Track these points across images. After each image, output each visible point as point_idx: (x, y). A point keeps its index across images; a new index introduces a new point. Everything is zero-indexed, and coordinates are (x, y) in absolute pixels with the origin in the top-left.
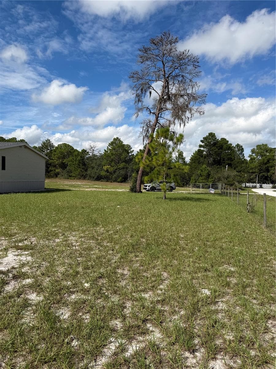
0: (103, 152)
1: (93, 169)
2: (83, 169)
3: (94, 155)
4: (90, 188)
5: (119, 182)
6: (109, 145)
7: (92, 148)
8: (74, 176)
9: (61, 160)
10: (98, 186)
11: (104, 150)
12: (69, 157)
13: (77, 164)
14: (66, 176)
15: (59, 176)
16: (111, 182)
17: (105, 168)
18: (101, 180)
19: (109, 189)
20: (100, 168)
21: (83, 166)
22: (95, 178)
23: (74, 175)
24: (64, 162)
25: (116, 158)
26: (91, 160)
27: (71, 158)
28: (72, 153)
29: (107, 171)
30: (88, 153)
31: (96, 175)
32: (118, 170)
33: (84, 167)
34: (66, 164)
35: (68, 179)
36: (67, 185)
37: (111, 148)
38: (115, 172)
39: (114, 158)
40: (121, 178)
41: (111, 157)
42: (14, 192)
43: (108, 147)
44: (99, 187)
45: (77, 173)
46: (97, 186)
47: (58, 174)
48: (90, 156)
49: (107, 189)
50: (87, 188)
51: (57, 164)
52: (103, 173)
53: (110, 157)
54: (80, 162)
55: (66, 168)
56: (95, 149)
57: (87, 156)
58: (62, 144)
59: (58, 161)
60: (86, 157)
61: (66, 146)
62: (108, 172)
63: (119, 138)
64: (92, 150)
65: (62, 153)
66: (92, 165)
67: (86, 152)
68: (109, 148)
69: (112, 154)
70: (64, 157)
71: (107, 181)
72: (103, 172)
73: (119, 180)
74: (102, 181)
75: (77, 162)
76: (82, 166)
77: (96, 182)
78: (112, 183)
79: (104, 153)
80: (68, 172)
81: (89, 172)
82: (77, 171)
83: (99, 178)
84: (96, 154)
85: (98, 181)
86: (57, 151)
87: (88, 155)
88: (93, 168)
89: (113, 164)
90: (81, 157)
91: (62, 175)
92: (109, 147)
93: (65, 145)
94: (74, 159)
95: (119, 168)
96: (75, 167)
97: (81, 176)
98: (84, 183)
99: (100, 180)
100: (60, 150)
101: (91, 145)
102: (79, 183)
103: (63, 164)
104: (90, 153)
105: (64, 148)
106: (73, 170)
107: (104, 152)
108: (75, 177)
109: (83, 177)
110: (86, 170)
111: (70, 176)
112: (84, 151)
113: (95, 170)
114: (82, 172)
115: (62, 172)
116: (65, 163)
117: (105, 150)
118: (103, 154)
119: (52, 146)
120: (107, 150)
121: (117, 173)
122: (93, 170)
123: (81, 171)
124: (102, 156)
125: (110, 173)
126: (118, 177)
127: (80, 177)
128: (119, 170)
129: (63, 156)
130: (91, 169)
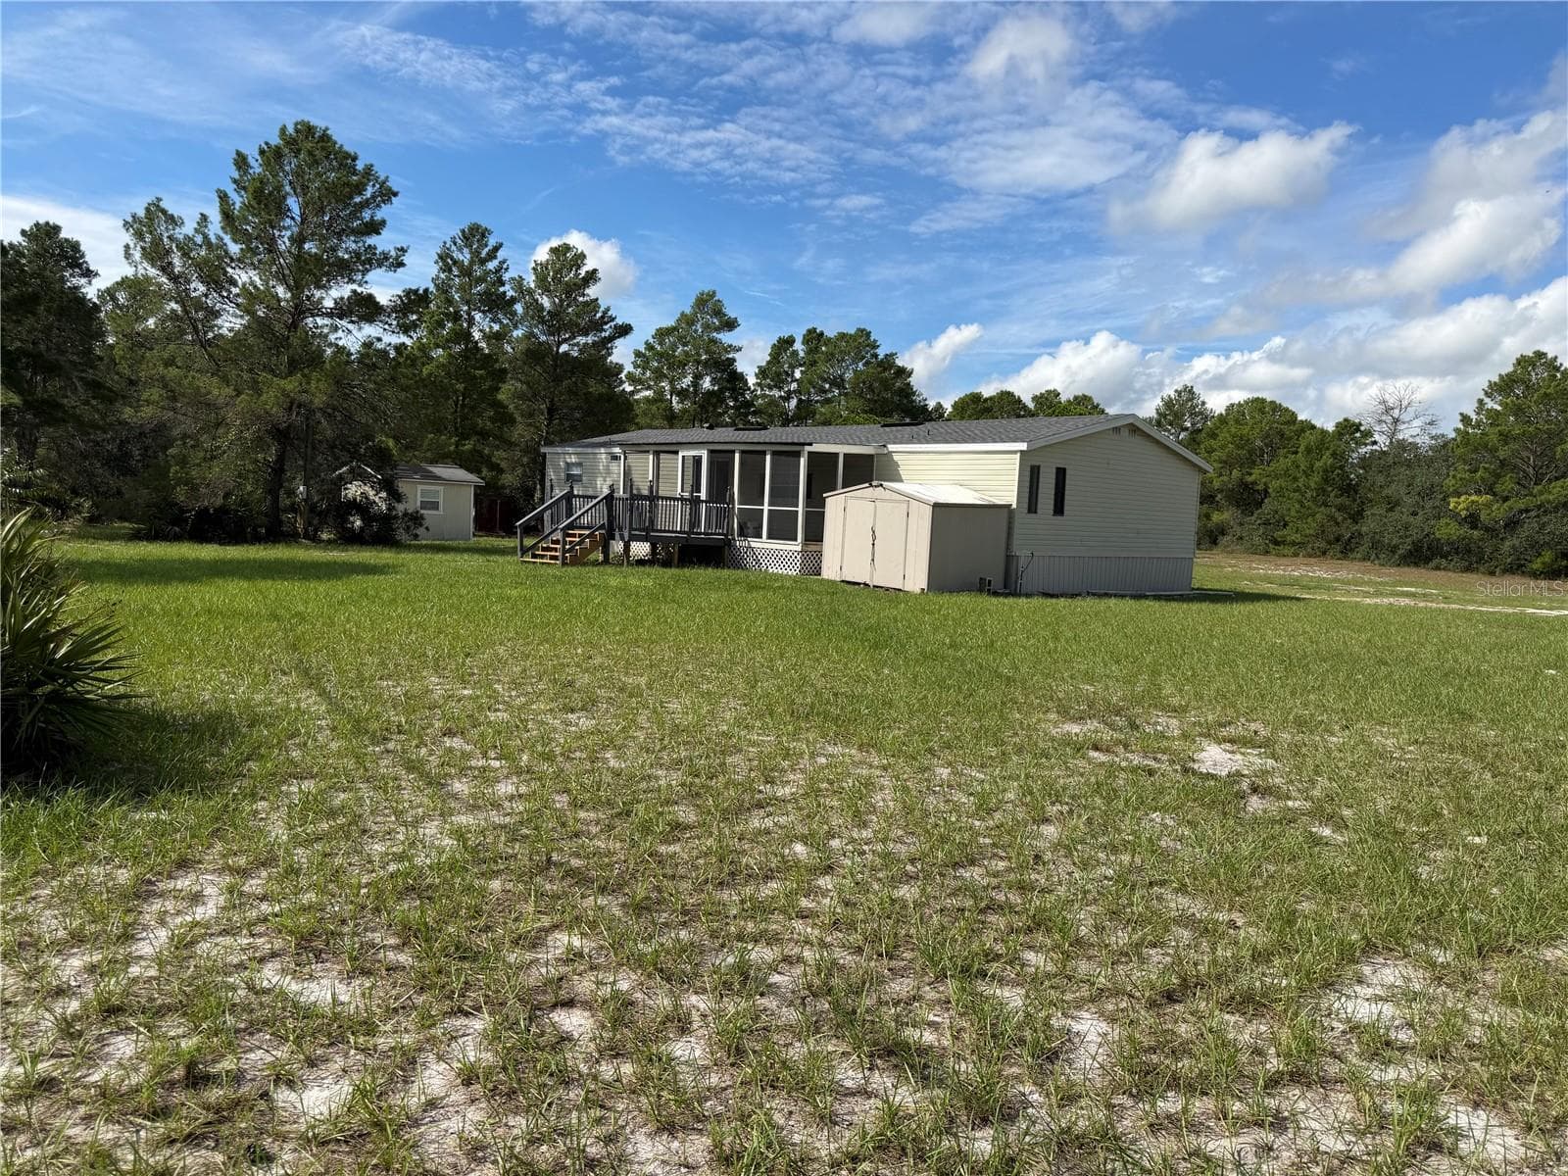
0: (1449, 428)
1: (1391, 510)
2: (1341, 508)
3: (1402, 446)
4: (1378, 594)
5: (1535, 575)
6: (1486, 393)
7: (1388, 410)
8: (1293, 544)
9: (1236, 473)
10: (1419, 590)
11: (1461, 414)
12: (1274, 455)
13: (1313, 485)
14: (1257, 540)
15: (1224, 540)
16: (1492, 573)
17: (1460, 504)
18: (1432, 564)
19: (1484, 603)
20: (1429, 504)
21: (1342, 495)
22: (1400, 552)
23: (1297, 538)
24: (1250, 479)
25: (1525, 454)
26: (1385, 470)
27: (1283, 462)
28: (1290, 439)
29: (1472, 520)
30: (1368, 434)
31: (1409, 540)
32: (1533, 514)
33: (1344, 500)
34: (1260, 487)
35: (1267, 552)
36: (1269, 580)
37: (1499, 408)
38: (1512, 524)
39: (1515, 454)
40: (1548, 556)
41: (1497, 450)
42: (1094, 594)
43: (1481, 401)
44: (1424, 595)
45: (1310, 527)
46: (1413, 589)
47: (1223, 533)
48: (1375, 447)
49: (1469, 602)
50: (1367, 594)
51: (1220, 491)
52: (1447, 530)
53: (1493, 450)
54: (1326, 480)
55: (1259, 504)
56: (1405, 417)
57: (1363, 450)
58: (1246, 402)
59: (1225, 478)
60: (1355, 455)
61: (1262, 411)
62: (1474, 527)
63: (1550, 356)
64: (1389, 419)
65: (1242, 442)
66: (1386, 492)
67: (1358, 430)
68: (1490, 404)
69: (1505, 438)
70: (1252, 458)
71: (1468, 569)
72: (1448, 524)
73: (1537, 565)
74: (1437, 568)
75: (1316, 478)
76: (1336, 496)
77: (1406, 569)
78: (1493, 580)
79: (1457, 430)
80: (1267, 523)
81: (1368, 526)
82: (1310, 519)
83: (1422, 554)
84: (1411, 440)
85: (1416, 565)
86: (1223, 435)
87: (1366, 445)
88: (1393, 505)
89: (1507, 484)
90: (1334, 455)
91: (1241, 538)
92: (1487, 400)
93: (1258, 405)
94: (1298, 467)
95: (1539, 507)
96: (1301, 503)
97: (1329, 543)
98: (1343, 574)
99: (1427, 560)
100: (1233, 430)
101: (1387, 397)
102: (1320, 571)
103: (1245, 486)
104: (1377, 437)
105: (1253, 417)
106: (1293, 513)
107: (1461, 426)
108: (1302, 545)
109: (1341, 546)
110: (1357, 517)
111: (1276, 543)
112: (1349, 429)
113: (1401, 515)
114: (1337, 524)
115: (1241, 524)
116: (1254, 483)
117: (1465, 419)
118: (1453, 435)
119: (1201, 413)
120: (1474, 417)
121: (1529, 528)
122: (1395, 515)
123: (1332, 518)
124: (1444, 447)
125: (1487, 529)
126: (1536, 547)
127: (1323, 545)
128: (1538, 516)
129: (1249, 452)
130: (1383, 512)
